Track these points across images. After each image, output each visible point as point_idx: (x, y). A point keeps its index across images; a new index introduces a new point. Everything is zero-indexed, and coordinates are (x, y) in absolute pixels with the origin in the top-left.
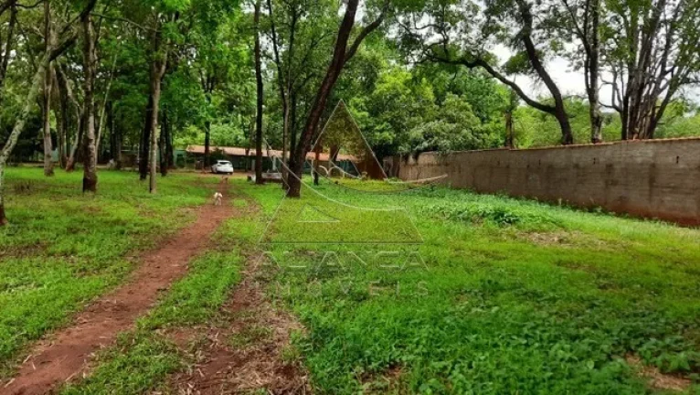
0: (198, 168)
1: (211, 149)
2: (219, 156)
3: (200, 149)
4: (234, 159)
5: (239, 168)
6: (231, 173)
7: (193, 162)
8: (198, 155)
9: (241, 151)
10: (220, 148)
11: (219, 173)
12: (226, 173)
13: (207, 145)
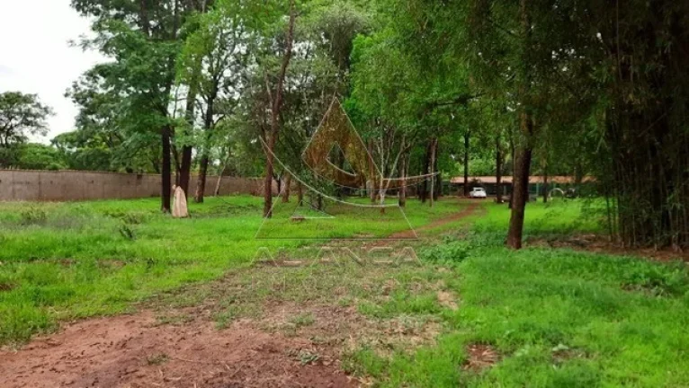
0: (459, 195)
1: (470, 179)
2: (476, 184)
3: (461, 180)
4: (487, 186)
5: (491, 194)
6: (484, 197)
7: (456, 190)
8: (460, 184)
9: (493, 180)
10: (477, 178)
11: (475, 197)
12: (480, 198)
13: (466, 177)
